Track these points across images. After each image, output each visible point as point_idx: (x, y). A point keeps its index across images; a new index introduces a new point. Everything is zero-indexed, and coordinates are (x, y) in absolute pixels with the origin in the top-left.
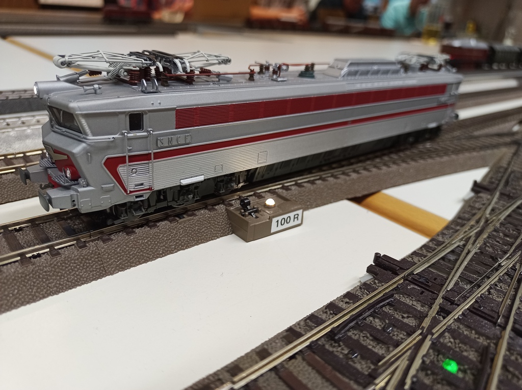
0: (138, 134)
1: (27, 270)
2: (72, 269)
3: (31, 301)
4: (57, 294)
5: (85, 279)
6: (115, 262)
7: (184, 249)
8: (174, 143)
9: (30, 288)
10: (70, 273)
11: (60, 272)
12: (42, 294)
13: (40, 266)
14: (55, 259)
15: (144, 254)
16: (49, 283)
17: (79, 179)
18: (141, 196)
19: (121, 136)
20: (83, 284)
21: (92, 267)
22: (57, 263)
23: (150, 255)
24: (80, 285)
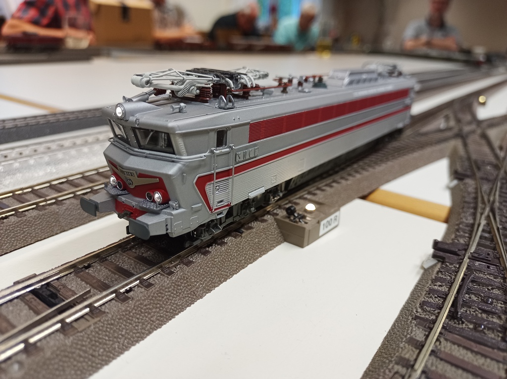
0: (223, 150)
1: (129, 307)
2: (168, 299)
3: (139, 339)
4: (160, 328)
5: (181, 307)
6: (201, 284)
7: (252, 263)
8: (247, 157)
9: (136, 326)
10: (167, 302)
11: (158, 303)
12: (148, 330)
13: (139, 300)
14: (151, 290)
15: (223, 273)
16: (152, 317)
17: (170, 202)
18: (221, 213)
19: (210, 154)
20: (179, 312)
21: (184, 292)
22: (154, 294)
23: (227, 272)
24: (177, 314)
